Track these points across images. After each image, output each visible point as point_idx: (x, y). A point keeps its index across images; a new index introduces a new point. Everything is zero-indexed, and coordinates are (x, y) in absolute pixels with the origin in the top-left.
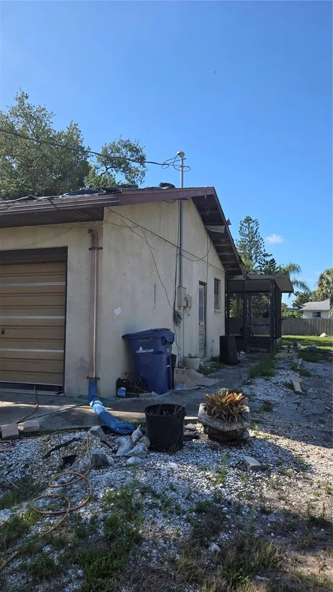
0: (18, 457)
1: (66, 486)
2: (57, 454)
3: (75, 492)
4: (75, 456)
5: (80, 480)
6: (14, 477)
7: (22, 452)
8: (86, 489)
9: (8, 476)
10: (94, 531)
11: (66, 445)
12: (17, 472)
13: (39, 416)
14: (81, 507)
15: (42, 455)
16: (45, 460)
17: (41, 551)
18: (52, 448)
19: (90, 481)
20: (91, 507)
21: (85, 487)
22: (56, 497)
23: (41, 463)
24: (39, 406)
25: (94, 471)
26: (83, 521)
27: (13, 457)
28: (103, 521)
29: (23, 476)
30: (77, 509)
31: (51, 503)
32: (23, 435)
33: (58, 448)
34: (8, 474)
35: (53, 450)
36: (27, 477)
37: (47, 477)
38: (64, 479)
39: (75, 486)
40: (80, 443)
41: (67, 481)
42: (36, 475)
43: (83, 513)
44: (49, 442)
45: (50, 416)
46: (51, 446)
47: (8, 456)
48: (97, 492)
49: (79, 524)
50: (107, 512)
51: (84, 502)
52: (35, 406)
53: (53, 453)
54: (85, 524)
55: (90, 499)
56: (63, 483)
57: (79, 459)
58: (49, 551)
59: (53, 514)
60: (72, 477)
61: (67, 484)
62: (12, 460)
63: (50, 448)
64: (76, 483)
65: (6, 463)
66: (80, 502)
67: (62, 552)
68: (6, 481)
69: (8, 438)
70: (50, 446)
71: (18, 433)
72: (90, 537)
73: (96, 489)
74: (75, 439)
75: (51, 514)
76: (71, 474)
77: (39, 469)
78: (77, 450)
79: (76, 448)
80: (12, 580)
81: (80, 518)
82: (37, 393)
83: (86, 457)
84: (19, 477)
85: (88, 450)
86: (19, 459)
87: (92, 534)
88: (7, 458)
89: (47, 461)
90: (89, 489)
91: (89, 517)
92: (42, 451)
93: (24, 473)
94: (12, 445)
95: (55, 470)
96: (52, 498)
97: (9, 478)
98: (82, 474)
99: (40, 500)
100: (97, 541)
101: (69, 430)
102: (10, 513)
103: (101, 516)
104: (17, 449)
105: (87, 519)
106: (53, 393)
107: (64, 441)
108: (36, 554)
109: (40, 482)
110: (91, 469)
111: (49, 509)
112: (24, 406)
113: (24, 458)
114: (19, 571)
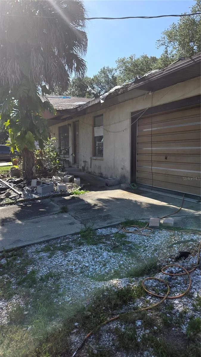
0: (153, 242)
1: (173, 276)
2: (177, 248)
3: (177, 283)
4: (189, 253)
5: (185, 274)
6: (146, 255)
7: (156, 239)
8: (186, 284)
9: (143, 253)
10: (179, 324)
11: (185, 242)
12: (149, 252)
13: (178, 215)
14: (177, 298)
15: (167, 246)
16: (169, 249)
17: (134, 323)
18: (175, 242)
19: (191, 278)
20: (185, 302)
21: (186, 282)
22: (162, 282)
23: (165, 251)
24: (182, 209)
25: (198, 271)
26: (173, 312)
27: (150, 241)
28: (190, 319)
29: (152, 256)
30: (173, 299)
31: (157, 286)
32: (162, 227)
33: (179, 243)
34: (143, 252)
35: (175, 244)
36: (154, 258)
37: (167, 262)
38: (173, 270)
39: (179, 278)
40: (194, 244)
41: (175, 272)
42: (161, 258)
43: (176, 304)
44: (173, 237)
45: (186, 217)
46: (175, 240)
47: (147, 239)
48: (194, 290)
49: (170, 313)
50: (196, 312)
51: (181, 295)
52: (179, 208)
53: (175, 245)
54: (174, 314)
55: (186, 294)
56: (171, 272)
57: (191, 257)
58: (139, 325)
59: (155, 296)
60: (180, 270)
61: (173, 274)
62: (148, 243)
63: (174, 242)
64: (181, 276)
65: (144, 244)
66: (178, 294)
67: (148, 331)
68: (141, 256)
69: (152, 227)
70: (173, 240)
71: (158, 225)
72: (173, 329)
73: (194, 287)
74: (192, 240)
75: (153, 295)
76: (180, 268)
77: (164, 254)
78: (191, 249)
79: (191, 247)
80: (106, 338)
81: (172, 308)
82: (184, 199)
83: (196, 256)
84: (150, 256)
85: (199, 251)
86: (153, 243)
87: (176, 327)
88: (146, 241)
89: (170, 250)
90: (189, 285)
91: (181, 310)
92: (168, 242)
93: (153, 254)
94: (153, 232)
95: (173, 258)
96: (160, 282)
97: (143, 254)
98: (187, 270)
99: (150, 280)
100: (177, 336)
101: (194, 230)
102: (127, 283)
103: (190, 313)
104: (154, 236)
105: (178, 311)
106: (195, 201)
107: (184, 239)
108: (130, 323)
109: (162, 264)
110: (196, 268)
111: (153, 290)
112: (172, 207)
113: (156, 244)
114: (113, 333)
